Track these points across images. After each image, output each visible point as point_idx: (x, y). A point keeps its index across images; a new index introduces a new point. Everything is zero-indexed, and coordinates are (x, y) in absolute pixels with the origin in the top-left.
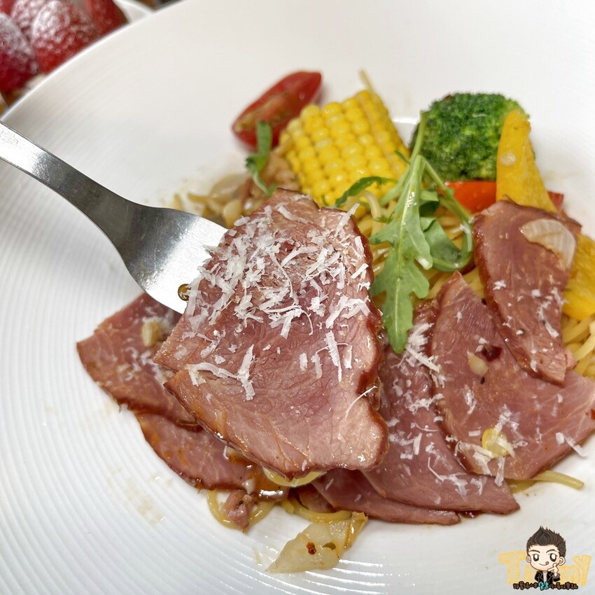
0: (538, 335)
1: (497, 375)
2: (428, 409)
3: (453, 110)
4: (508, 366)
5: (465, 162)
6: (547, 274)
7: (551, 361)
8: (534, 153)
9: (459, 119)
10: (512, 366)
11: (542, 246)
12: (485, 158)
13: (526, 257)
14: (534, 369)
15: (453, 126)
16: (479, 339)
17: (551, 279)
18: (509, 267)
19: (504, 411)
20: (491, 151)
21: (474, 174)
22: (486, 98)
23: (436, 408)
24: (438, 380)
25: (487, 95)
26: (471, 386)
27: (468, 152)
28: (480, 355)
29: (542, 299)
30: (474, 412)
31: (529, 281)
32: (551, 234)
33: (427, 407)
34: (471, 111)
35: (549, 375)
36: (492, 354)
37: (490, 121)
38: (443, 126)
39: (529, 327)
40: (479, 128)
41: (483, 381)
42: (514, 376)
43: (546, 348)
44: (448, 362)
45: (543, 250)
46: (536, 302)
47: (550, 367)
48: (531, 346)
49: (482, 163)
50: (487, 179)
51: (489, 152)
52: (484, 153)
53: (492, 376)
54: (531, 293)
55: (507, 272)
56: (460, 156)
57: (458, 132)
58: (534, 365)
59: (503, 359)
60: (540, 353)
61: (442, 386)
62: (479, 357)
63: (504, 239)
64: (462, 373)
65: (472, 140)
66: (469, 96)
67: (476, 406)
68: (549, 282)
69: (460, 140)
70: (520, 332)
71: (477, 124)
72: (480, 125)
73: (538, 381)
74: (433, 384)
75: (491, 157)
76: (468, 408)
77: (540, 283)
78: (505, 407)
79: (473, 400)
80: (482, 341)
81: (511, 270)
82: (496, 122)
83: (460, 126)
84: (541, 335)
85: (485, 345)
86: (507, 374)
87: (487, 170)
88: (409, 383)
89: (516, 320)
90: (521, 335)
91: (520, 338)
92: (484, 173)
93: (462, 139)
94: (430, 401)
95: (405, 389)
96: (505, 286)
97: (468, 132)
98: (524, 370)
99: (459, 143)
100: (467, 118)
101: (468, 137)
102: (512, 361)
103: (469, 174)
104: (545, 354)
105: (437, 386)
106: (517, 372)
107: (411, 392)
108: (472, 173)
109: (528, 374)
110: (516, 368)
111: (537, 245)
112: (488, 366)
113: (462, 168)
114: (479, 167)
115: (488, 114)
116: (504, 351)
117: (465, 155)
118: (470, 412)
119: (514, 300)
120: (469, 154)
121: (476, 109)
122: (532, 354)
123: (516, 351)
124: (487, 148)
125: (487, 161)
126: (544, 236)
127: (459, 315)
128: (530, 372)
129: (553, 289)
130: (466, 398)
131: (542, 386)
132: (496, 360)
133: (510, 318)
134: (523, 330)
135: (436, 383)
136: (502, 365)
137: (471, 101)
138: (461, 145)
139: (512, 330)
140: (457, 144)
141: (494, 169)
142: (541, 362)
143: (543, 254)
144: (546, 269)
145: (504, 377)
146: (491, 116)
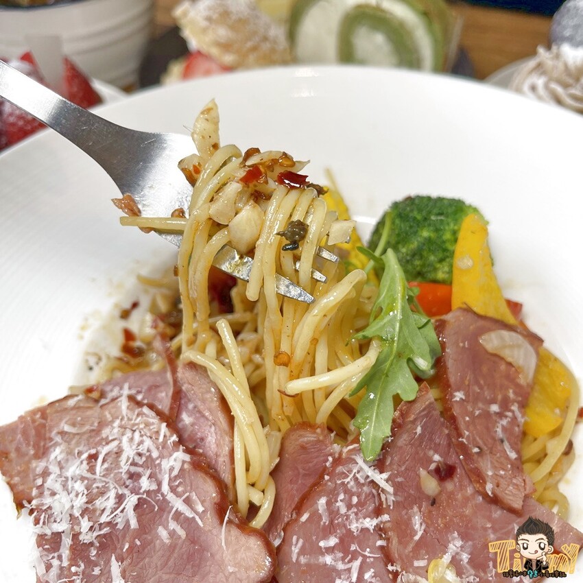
0: (496, 455)
1: (449, 497)
2: (372, 531)
3: (412, 211)
4: (462, 487)
5: (421, 263)
6: (507, 389)
7: (509, 485)
8: (492, 260)
9: (418, 221)
10: (466, 487)
11: (502, 359)
12: (441, 261)
13: (485, 369)
14: (490, 493)
15: (411, 227)
16: (434, 455)
17: (511, 394)
18: (468, 378)
19: (454, 539)
20: (448, 254)
21: (431, 276)
22: (445, 202)
23: (380, 530)
24: (386, 499)
25: (447, 199)
26: (420, 508)
27: (425, 253)
28: (433, 473)
29: (500, 415)
30: (422, 537)
31: (487, 394)
32: (511, 347)
33: (371, 528)
34: (430, 213)
35: (505, 501)
36: (445, 473)
37: (448, 224)
38: (400, 226)
39: (485, 445)
40: (437, 230)
41: (434, 503)
42: (467, 499)
43: (503, 470)
44: (399, 479)
45: (503, 363)
46: (494, 418)
47: (507, 492)
48: (487, 466)
49: (438, 265)
50: (443, 282)
51: (447, 255)
52: (440, 255)
53: (444, 497)
54: (489, 408)
55: (467, 383)
56: (417, 257)
57: (415, 233)
58: (489, 488)
59: (456, 480)
60: (497, 475)
61: (390, 506)
62: (431, 475)
63: (464, 347)
64: (413, 492)
65: (429, 241)
66: (429, 198)
67: (424, 531)
68: (509, 397)
69: (417, 241)
70: (476, 450)
71: (435, 225)
72: (438, 227)
73: (493, 507)
74: (381, 503)
75: (448, 260)
76: (416, 533)
77: (500, 397)
78: (456, 534)
79: (421, 524)
80: (437, 458)
81: (469, 381)
82: (455, 225)
83: (418, 227)
84: (498, 455)
85: (439, 462)
86: (459, 496)
87: (443, 273)
88: (355, 500)
89: (473, 435)
90: (477, 453)
91: (476, 456)
92: (440, 275)
93: (419, 239)
94: (375, 522)
95: (349, 506)
96: (464, 398)
97: (425, 233)
98: (479, 492)
99: (416, 243)
100: (425, 219)
101: (425, 239)
102: (466, 482)
103: (425, 276)
104: (501, 476)
105: (384, 506)
106: (471, 495)
107: (356, 510)
108: (429, 275)
109: (483, 498)
110: (470, 490)
111: (497, 357)
112: (440, 487)
113: (418, 269)
114: (435, 270)
115: (447, 217)
116: (458, 470)
117: (421, 257)
118: (417, 538)
119: (471, 414)
120: (426, 256)
121: (436, 211)
122: (488, 476)
123: (471, 470)
124: (445, 250)
125: (444, 263)
126: (504, 347)
127: (419, 430)
128: (485, 495)
129: (513, 404)
130: (414, 522)
131: (497, 513)
132: (449, 480)
133: (467, 433)
134: (479, 448)
135: (384, 503)
136: (455, 486)
137: (431, 204)
138: (418, 246)
139: (468, 447)
140: (414, 245)
141: (450, 272)
142: (498, 486)
143: (503, 367)
144: (506, 383)
145: (456, 500)
146: (449, 220)
